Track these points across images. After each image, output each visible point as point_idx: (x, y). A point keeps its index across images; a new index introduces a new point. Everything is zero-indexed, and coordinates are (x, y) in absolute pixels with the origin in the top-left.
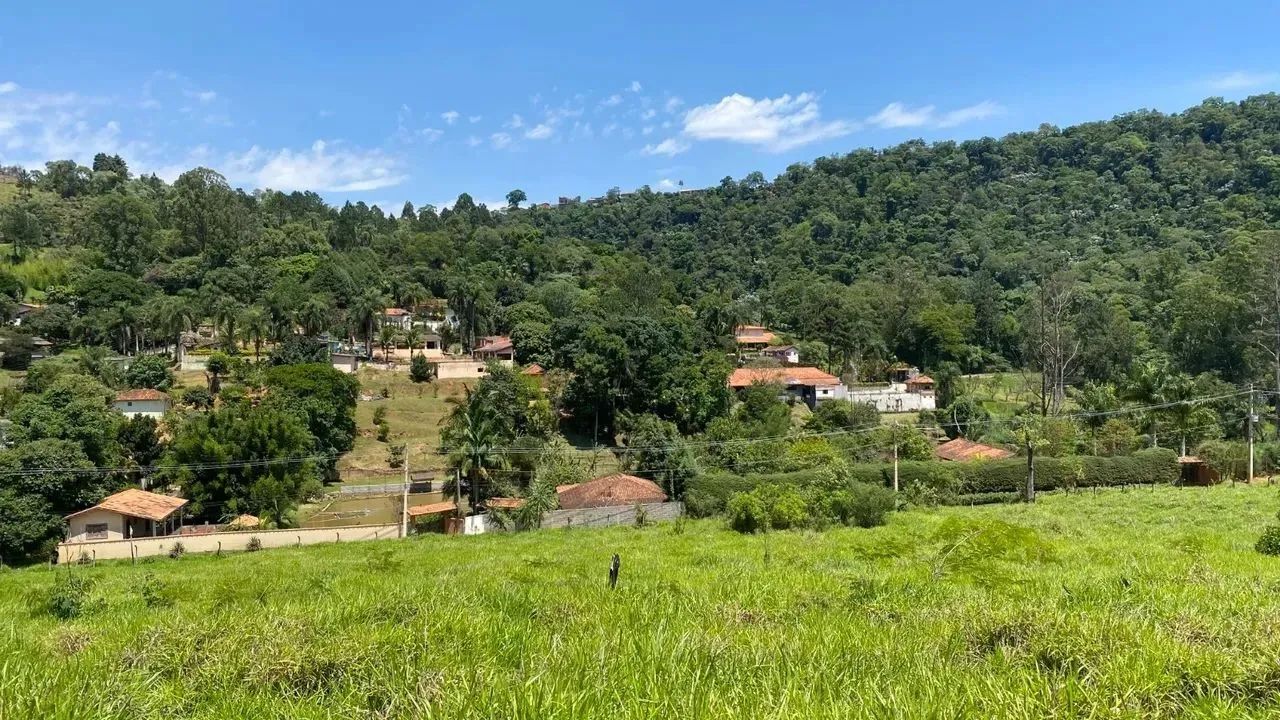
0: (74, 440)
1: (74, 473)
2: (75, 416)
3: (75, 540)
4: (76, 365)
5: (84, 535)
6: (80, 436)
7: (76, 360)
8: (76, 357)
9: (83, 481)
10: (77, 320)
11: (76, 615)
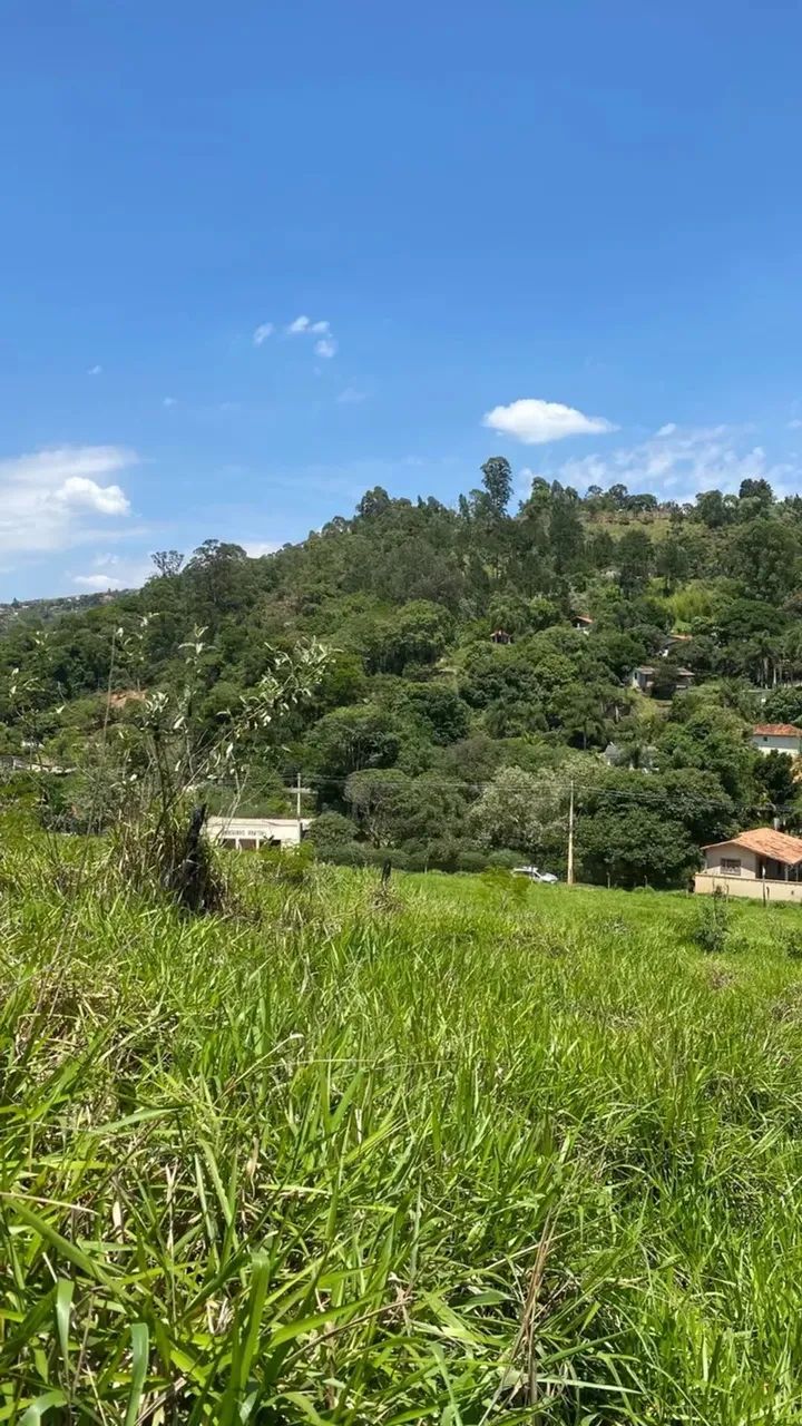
0: (713, 771)
1: (712, 804)
2: (713, 747)
3: (710, 871)
4: (715, 696)
5: (718, 869)
6: (718, 768)
7: (717, 692)
8: (718, 688)
9: (719, 814)
10: (719, 652)
11: (720, 950)
